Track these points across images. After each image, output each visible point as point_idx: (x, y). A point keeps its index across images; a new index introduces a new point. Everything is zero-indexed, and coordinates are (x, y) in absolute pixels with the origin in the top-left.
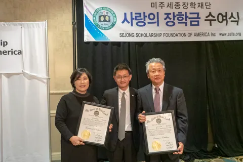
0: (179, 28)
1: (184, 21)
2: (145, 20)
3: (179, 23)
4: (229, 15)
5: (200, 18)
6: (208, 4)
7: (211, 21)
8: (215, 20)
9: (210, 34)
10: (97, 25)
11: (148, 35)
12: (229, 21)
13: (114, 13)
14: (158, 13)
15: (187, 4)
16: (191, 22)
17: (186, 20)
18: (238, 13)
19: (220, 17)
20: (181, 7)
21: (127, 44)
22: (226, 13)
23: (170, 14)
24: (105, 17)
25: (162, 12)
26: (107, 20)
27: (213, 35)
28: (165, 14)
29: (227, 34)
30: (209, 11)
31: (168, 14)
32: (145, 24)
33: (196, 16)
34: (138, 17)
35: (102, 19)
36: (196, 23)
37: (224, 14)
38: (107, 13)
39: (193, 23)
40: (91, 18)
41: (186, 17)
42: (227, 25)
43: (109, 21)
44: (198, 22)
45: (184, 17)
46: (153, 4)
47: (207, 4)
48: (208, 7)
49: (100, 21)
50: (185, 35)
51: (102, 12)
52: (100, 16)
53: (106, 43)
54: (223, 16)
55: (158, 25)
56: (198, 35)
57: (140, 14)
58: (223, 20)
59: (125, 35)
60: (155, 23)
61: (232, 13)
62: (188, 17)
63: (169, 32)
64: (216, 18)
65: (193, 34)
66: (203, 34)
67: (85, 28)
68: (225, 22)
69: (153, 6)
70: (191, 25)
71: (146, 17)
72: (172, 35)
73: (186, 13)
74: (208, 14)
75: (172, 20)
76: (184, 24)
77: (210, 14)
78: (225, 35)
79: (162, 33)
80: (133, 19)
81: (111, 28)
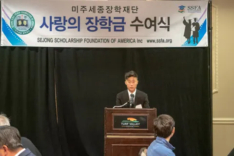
0: (102, 33)
1: (107, 26)
2: (65, 24)
3: (101, 28)
4: (158, 20)
5: (125, 23)
6: (135, 8)
7: (137, 26)
8: (143, 25)
9: (136, 41)
10: (14, 29)
11: (67, 41)
12: (158, 26)
13: (33, 17)
14: (79, 18)
15: (112, 8)
16: (115, 27)
17: (110, 25)
18: (169, 18)
19: (148, 21)
20: (105, 11)
21: (45, 49)
22: (155, 18)
23: (92, 18)
24: (22, 21)
25: (83, 16)
26: (24, 24)
27: (140, 41)
28: (87, 18)
29: (156, 41)
30: (136, 15)
31: (90, 19)
32: (65, 29)
33: (120, 21)
34: (58, 21)
35: (20, 23)
36: (121, 29)
37: (153, 19)
38: (25, 17)
39: (117, 29)
40: (8, 22)
41: (110, 21)
42: (155, 30)
43: (27, 26)
44: (123, 27)
45: (108, 22)
46: (74, 8)
47: (133, 8)
48: (135, 11)
49: (18, 25)
50: (108, 41)
51: (20, 17)
52: (18, 21)
53: (23, 48)
54: (151, 22)
55: (79, 30)
56: (123, 41)
57: (60, 18)
58: (151, 25)
59: (43, 40)
61: (162, 18)
62: (112, 22)
63: (91, 38)
64: (143, 23)
65: (117, 40)
66: (128, 41)
67: (2, 33)
68: (153, 28)
69: (74, 10)
70: (115, 30)
71: (67, 21)
72: (93, 41)
73: (110, 18)
74: (135, 19)
75: (94, 25)
76: (108, 30)
77: (137, 19)
78: (154, 41)
79: (83, 38)
80: (53, 23)
81: (29, 33)
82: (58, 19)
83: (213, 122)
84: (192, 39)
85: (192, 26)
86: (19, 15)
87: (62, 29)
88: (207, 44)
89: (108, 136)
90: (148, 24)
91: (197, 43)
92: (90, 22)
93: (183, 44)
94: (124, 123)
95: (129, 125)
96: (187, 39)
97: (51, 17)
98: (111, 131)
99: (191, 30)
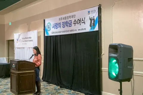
3: (66, 26)
6: (75, 16)
7: (75, 23)
11: (58, 32)
12: (81, 23)
13: (51, 24)
15: (68, 17)
18: (85, 18)
27: (76, 30)
28: (62, 23)
32: (57, 28)
33: (71, 22)
36: (71, 25)
37: (80, 20)
40: (46, 27)
41: (68, 23)
49: (48, 28)
50: (67, 31)
52: (48, 26)
54: (79, 21)
55: (61, 28)
57: (56, 24)
59: (53, 33)
61: (82, 19)
64: (77, 22)
67: (45, 31)
73: (68, 21)
77: (75, 20)
78: (80, 30)
79: (62, 31)
81: (50, 30)
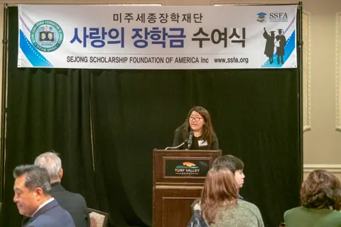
0: (153, 50)
1: (161, 40)
2: (103, 38)
3: (153, 43)
4: (230, 32)
5: (185, 37)
6: (199, 16)
7: (201, 40)
8: (209, 39)
9: (200, 60)
10: (36, 45)
11: (107, 60)
12: (229, 41)
13: (60, 29)
14: (123, 29)
15: (167, 16)
16: (171, 41)
17: (164, 39)
18: (244, 29)
19: (216, 35)
20: (158, 20)
21: (77, 71)
22: (226, 29)
23: (141, 30)
24: (47, 34)
25: (129, 27)
26: (49, 38)
27: (205, 61)
28: (134, 30)
29: (226, 60)
30: (200, 25)
31: (137, 31)
32: (103, 44)
33: (179, 33)
34: (94, 33)
35: (44, 36)
36: (179, 44)
37: (222, 31)
38: (51, 28)
39: (174, 44)
40: (28, 35)
41: (165, 34)
42: (226, 46)
43: (53, 40)
44: (182, 41)
45: (161, 34)
46: (116, 16)
47: (196, 16)
48: (198, 20)
49: (41, 40)
50: (161, 60)
51: (43, 28)
52: (41, 33)
53: (48, 71)
54: (220, 34)
55: (123, 46)
56: (181, 60)
57: (97, 30)
58: (220, 39)
59: (74, 59)
60: (119, 42)
61: (234, 30)
62: (167, 34)
63: (139, 56)
64: (209, 37)
65: (174, 59)
66: (189, 60)
67: (20, 49)
68: (222, 42)
69: (116, 18)
70: (172, 46)
71: (106, 33)
72: (142, 60)
73: (164, 29)
74: (198, 31)
75: (143, 39)
76: (161, 45)
77: (201, 31)
78: (224, 61)
79: (129, 57)
80: (88, 36)
81: (55, 49)
82: (95, 31)
83: (304, 170)
84: (275, 58)
85: (275, 40)
86: (42, 26)
87: (100, 44)
88: (296, 64)
89: (157, 187)
90: (216, 37)
91: (283, 63)
92: (137, 34)
93: (263, 64)
94: (179, 170)
95: (185, 171)
96: (268, 58)
97: (85, 29)
98: (161, 180)
99: (274, 46)
